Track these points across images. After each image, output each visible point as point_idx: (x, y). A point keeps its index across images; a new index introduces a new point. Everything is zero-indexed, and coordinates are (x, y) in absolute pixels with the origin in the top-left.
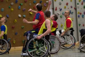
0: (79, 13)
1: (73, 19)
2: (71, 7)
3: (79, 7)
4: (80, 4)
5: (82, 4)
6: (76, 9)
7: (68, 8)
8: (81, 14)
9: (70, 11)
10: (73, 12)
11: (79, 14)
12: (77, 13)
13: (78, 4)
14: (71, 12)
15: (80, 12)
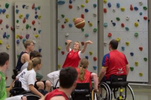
0: (18, 36)
1: (9, 46)
2: (7, 27)
3: (19, 26)
4: (21, 21)
5: (24, 22)
6: (13, 30)
7: (2, 29)
8: (21, 38)
9: (5, 33)
10: (9, 36)
11: (19, 39)
12: (16, 36)
13: (18, 21)
14: (6, 35)
15: (20, 35)
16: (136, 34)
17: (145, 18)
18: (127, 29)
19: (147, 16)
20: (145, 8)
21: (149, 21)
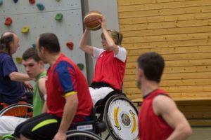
16: (58, 15)
18: (41, 7)
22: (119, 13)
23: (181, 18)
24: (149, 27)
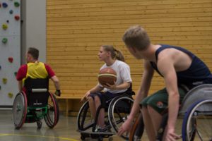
16: (4, 39)
17: (17, 18)
19: (19, 15)
20: (16, 4)
21: (22, 22)
22: (47, 39)
23: (89, 44)
24: (67, 49)
